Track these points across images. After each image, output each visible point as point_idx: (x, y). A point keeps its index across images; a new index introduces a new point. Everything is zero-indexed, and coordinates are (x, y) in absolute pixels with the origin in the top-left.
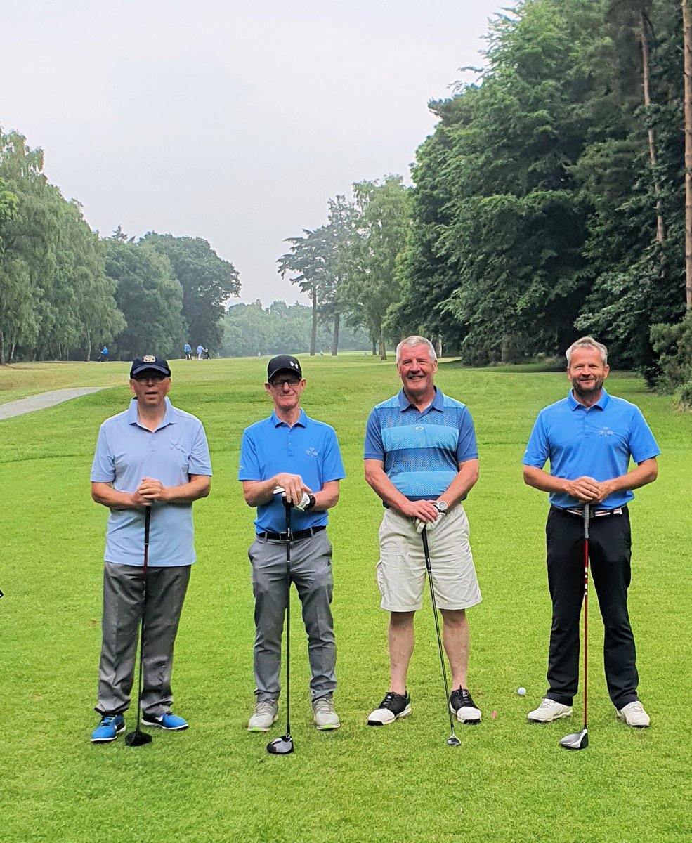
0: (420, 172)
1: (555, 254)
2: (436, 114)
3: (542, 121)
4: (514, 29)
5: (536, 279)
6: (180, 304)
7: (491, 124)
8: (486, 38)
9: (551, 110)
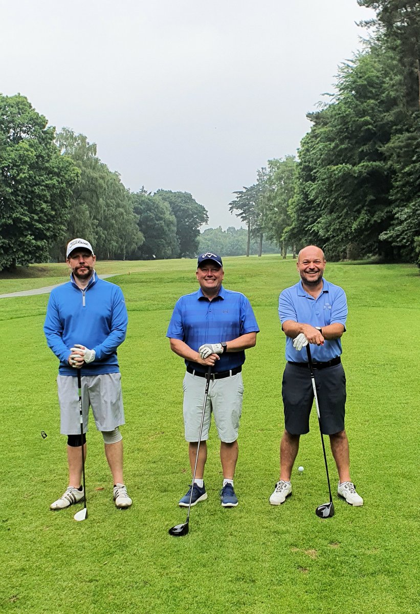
0: (302, 153)
1: (374, 198)
2: (311, 120)
3: (367, 123)
4: (352, 71)
5: (363, 212)
6: (175, 229)
7: (339, 125)
8: (336, 77)
9: (372, 117)
